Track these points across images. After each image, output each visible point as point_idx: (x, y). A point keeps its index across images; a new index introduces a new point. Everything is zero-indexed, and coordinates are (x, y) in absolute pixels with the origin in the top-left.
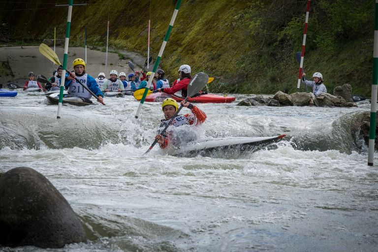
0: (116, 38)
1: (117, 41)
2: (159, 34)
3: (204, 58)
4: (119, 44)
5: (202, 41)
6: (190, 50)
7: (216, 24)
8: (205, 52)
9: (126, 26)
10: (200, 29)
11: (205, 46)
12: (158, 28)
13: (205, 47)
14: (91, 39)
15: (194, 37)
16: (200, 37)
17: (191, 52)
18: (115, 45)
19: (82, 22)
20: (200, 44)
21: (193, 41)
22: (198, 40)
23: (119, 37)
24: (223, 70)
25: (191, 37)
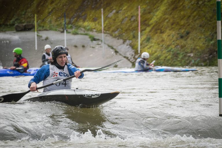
0: (84, 21)
1: (86, 24)
2: (126, 15)
3: (173, 37)
4: (88, 26)
5: (169, 20)
6: (158, 29)
7: (181, 3)
8: (174, 30)
9: (93, 9)
10: (166, 9)
11: (172, 24)
12: (124, 10)
13: (173, 26)
14: (59, 22)
15: (161, 17)
16: (167, 16)
17: (159, 31)
18: (84, 28)
19: (49, 7)
20: (167, 22)
21: (161, 21)
22: (165, 20)
23: (87, 19)
24: (193, 47)
25: (158, 17)
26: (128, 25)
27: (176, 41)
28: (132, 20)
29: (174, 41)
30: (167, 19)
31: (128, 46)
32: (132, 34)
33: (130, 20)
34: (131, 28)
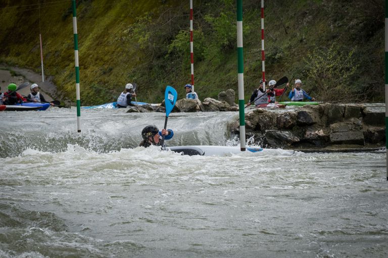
0: (7, 56)
1: (8, 59)
2: (50, 50)
3: (96, 72)
4: (10, 61)
5: (93, 56)
7: (106, 39)
8: (97, 67)
9: (16, 43)
10: (91, 45)
11: (96, 60)
12: (49, 44)
13: (97, 62)
15: (85, 53)
16: (91, 52)
17: (83, 67)
18: (7, 63)
20: (91, 58)
21: (85, 56)
22: (89, 55)
23: (10, 54)
24: (115, 84)
25: (82, 52)
26: (52, 60)
27: (99, 77)
28: (56, 55)
29: (97, 77)
30: (91, 54)
31: (51, 82)
32: (55, 69)
33: (54, 55)
34: (54, 64)
